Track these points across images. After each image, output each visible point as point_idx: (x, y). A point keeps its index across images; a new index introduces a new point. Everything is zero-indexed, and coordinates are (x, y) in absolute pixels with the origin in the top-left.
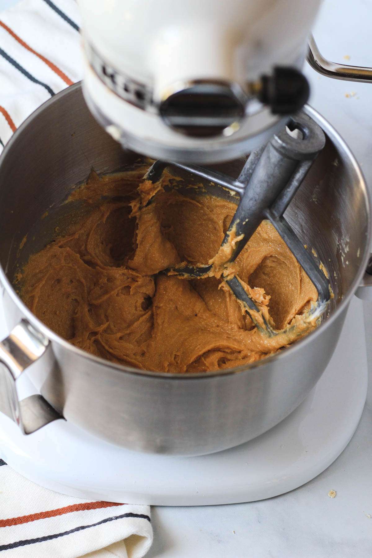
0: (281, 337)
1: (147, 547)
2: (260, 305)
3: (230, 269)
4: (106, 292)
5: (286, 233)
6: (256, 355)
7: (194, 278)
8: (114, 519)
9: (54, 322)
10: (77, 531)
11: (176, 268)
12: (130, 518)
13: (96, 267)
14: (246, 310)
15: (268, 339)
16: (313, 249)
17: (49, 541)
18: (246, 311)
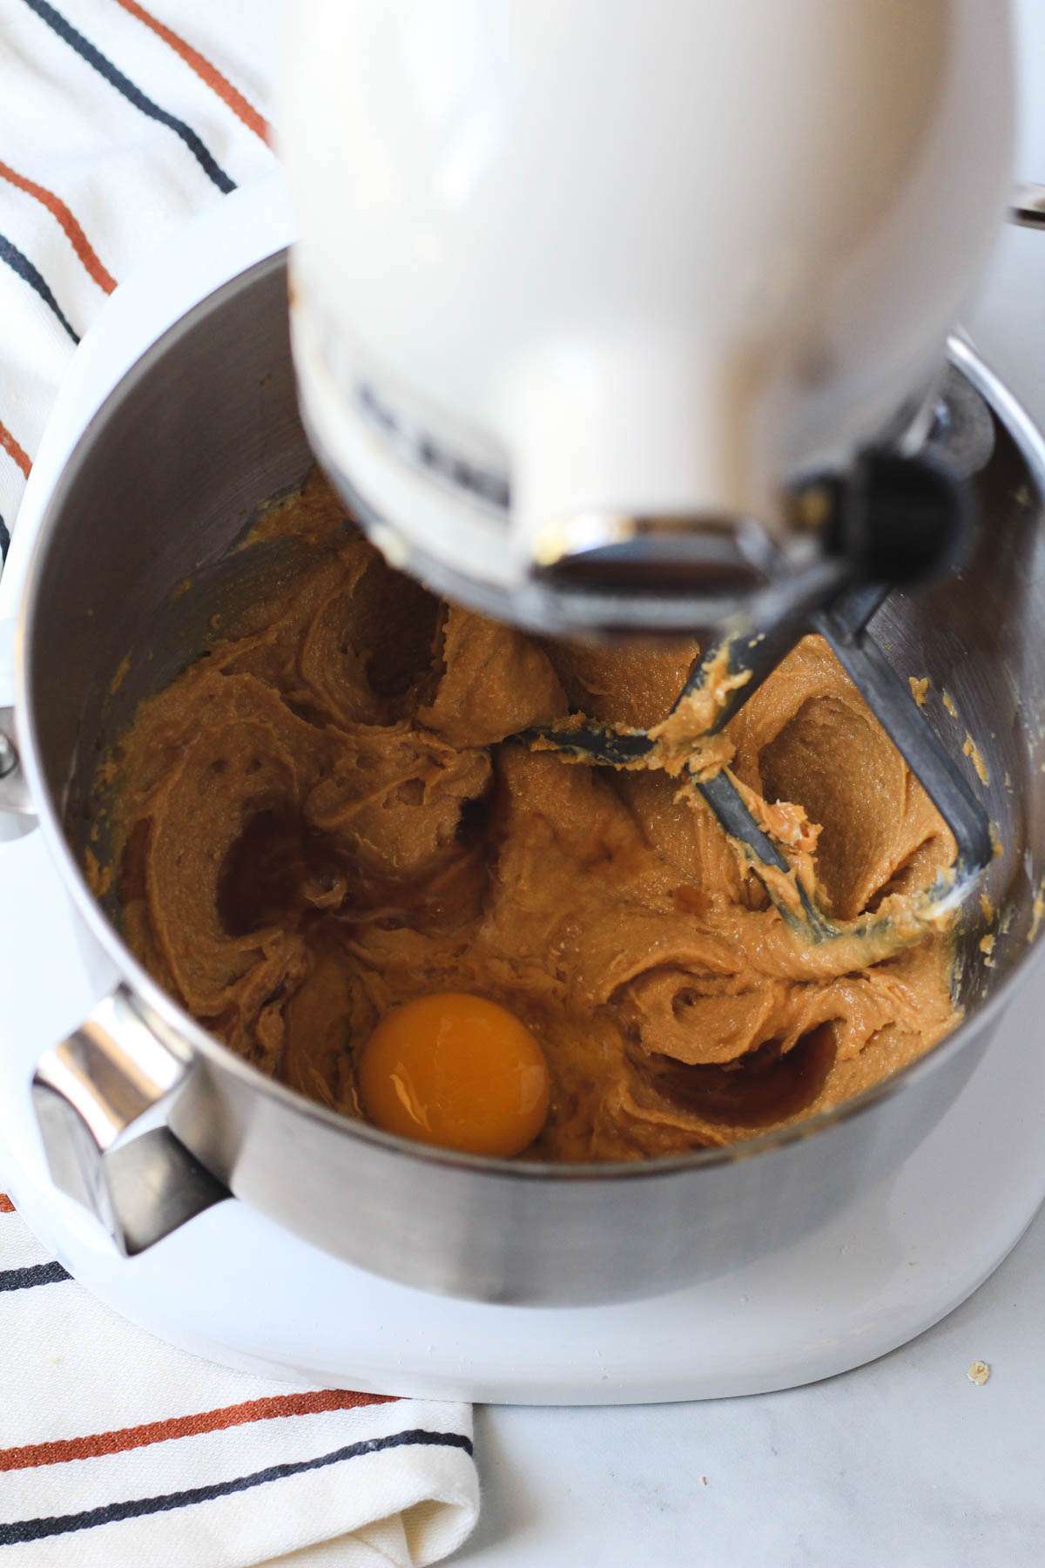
0: (848, 948)
1: (464, 1530)
2: (791, 850)
3: (707, 753)
4: (355, 795)
5: (871, 679)
6: (776, 990)
7: (606, 764)
8: (373, 1450)
9: (205, 883)
10: (270, 1480)
11: (556, 730)
12: (416, 1447)
13: (328, 725)
14: (751, 866)
15: (811, 949)
16: (945, 693)
17: (192, 1509)
18: (752, 871)
